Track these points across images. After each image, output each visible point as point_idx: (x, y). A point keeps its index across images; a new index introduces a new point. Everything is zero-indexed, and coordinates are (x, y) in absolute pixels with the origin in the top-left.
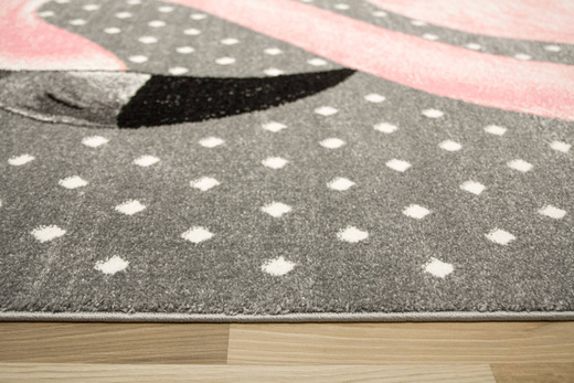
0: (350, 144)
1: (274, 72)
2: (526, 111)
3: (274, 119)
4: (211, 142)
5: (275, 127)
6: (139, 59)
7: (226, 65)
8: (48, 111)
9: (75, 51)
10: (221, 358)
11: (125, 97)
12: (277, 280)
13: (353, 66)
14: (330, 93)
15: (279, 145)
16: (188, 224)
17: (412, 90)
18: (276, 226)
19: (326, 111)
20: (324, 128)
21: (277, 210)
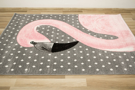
0: (77, 55)
1: (69, 42)
2: (98, 49)
3: (69, 51)
4: (62, 55)
5: (69, 52)
6: (52, 40)
7: (63, 41)
8: (43, 50)
9: (44, 39)
10: (65, 78)
11: (51, 47)
12: (69, 71)
13: (79, 41)
14: (75, 46)
15: (69, 55)
16: (61, 65)
17: (85, 45)
18: (69, 65)
19: (75, 49)
20: (74, 52)
21: (69, 64)
